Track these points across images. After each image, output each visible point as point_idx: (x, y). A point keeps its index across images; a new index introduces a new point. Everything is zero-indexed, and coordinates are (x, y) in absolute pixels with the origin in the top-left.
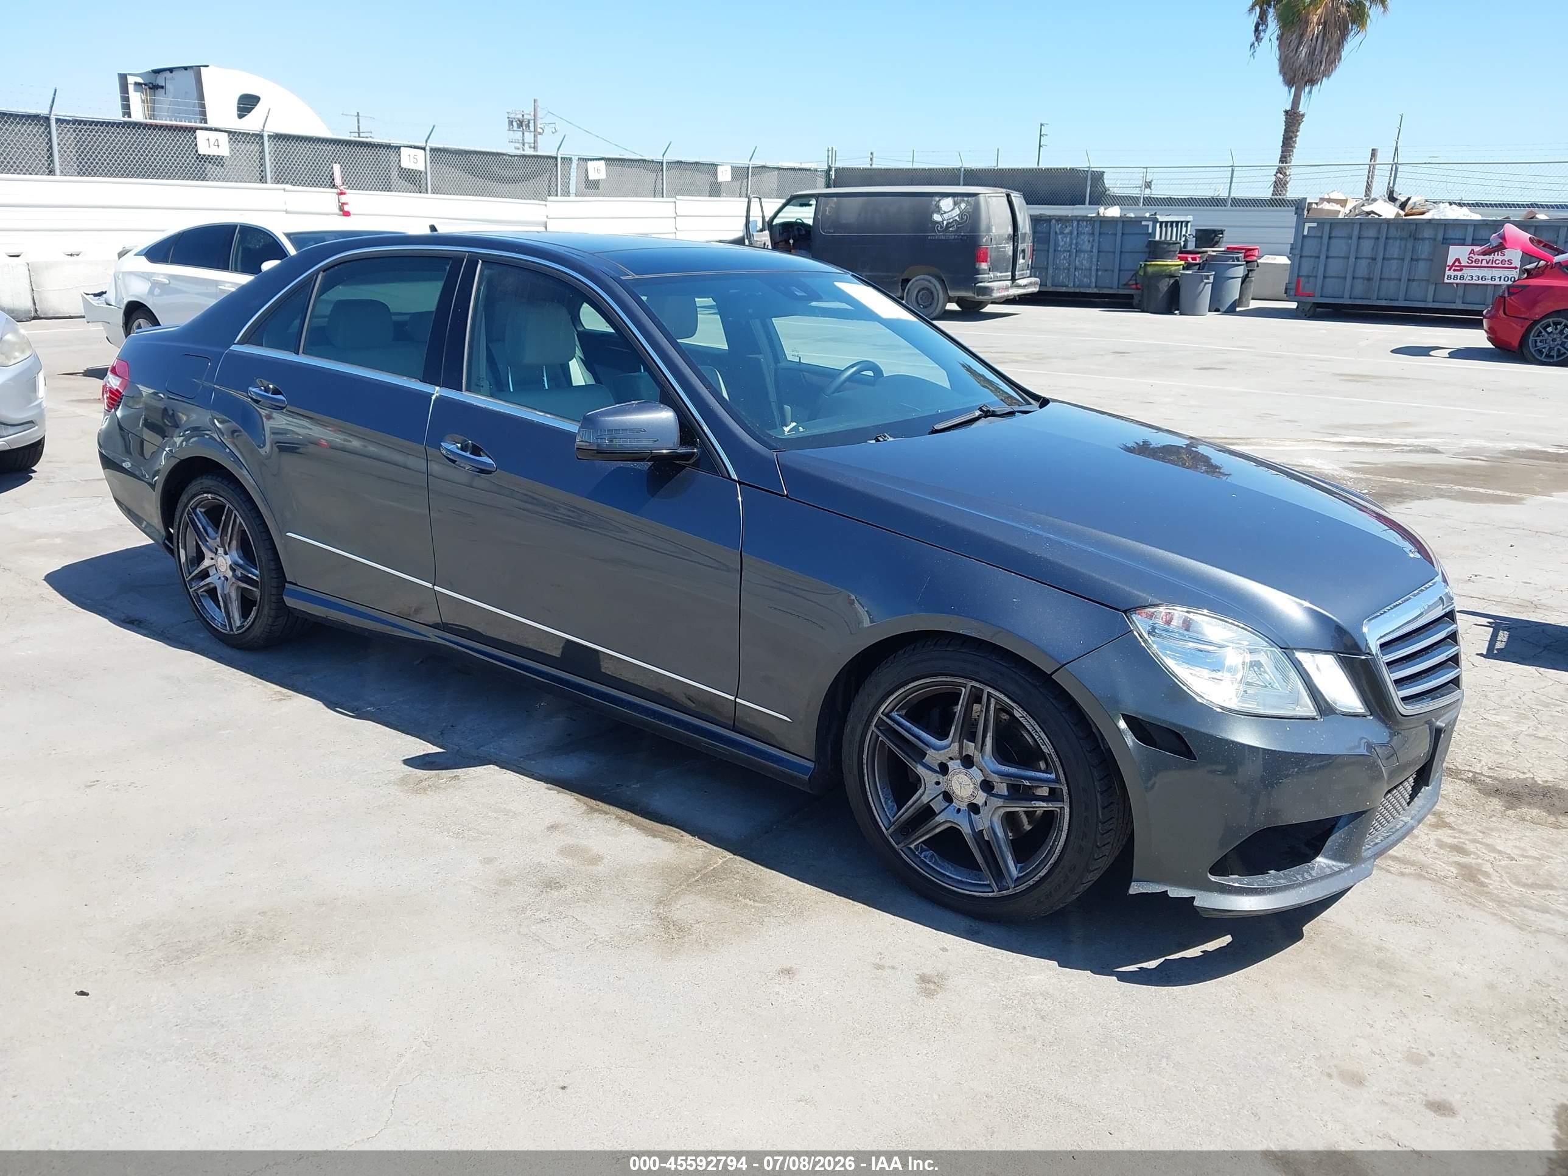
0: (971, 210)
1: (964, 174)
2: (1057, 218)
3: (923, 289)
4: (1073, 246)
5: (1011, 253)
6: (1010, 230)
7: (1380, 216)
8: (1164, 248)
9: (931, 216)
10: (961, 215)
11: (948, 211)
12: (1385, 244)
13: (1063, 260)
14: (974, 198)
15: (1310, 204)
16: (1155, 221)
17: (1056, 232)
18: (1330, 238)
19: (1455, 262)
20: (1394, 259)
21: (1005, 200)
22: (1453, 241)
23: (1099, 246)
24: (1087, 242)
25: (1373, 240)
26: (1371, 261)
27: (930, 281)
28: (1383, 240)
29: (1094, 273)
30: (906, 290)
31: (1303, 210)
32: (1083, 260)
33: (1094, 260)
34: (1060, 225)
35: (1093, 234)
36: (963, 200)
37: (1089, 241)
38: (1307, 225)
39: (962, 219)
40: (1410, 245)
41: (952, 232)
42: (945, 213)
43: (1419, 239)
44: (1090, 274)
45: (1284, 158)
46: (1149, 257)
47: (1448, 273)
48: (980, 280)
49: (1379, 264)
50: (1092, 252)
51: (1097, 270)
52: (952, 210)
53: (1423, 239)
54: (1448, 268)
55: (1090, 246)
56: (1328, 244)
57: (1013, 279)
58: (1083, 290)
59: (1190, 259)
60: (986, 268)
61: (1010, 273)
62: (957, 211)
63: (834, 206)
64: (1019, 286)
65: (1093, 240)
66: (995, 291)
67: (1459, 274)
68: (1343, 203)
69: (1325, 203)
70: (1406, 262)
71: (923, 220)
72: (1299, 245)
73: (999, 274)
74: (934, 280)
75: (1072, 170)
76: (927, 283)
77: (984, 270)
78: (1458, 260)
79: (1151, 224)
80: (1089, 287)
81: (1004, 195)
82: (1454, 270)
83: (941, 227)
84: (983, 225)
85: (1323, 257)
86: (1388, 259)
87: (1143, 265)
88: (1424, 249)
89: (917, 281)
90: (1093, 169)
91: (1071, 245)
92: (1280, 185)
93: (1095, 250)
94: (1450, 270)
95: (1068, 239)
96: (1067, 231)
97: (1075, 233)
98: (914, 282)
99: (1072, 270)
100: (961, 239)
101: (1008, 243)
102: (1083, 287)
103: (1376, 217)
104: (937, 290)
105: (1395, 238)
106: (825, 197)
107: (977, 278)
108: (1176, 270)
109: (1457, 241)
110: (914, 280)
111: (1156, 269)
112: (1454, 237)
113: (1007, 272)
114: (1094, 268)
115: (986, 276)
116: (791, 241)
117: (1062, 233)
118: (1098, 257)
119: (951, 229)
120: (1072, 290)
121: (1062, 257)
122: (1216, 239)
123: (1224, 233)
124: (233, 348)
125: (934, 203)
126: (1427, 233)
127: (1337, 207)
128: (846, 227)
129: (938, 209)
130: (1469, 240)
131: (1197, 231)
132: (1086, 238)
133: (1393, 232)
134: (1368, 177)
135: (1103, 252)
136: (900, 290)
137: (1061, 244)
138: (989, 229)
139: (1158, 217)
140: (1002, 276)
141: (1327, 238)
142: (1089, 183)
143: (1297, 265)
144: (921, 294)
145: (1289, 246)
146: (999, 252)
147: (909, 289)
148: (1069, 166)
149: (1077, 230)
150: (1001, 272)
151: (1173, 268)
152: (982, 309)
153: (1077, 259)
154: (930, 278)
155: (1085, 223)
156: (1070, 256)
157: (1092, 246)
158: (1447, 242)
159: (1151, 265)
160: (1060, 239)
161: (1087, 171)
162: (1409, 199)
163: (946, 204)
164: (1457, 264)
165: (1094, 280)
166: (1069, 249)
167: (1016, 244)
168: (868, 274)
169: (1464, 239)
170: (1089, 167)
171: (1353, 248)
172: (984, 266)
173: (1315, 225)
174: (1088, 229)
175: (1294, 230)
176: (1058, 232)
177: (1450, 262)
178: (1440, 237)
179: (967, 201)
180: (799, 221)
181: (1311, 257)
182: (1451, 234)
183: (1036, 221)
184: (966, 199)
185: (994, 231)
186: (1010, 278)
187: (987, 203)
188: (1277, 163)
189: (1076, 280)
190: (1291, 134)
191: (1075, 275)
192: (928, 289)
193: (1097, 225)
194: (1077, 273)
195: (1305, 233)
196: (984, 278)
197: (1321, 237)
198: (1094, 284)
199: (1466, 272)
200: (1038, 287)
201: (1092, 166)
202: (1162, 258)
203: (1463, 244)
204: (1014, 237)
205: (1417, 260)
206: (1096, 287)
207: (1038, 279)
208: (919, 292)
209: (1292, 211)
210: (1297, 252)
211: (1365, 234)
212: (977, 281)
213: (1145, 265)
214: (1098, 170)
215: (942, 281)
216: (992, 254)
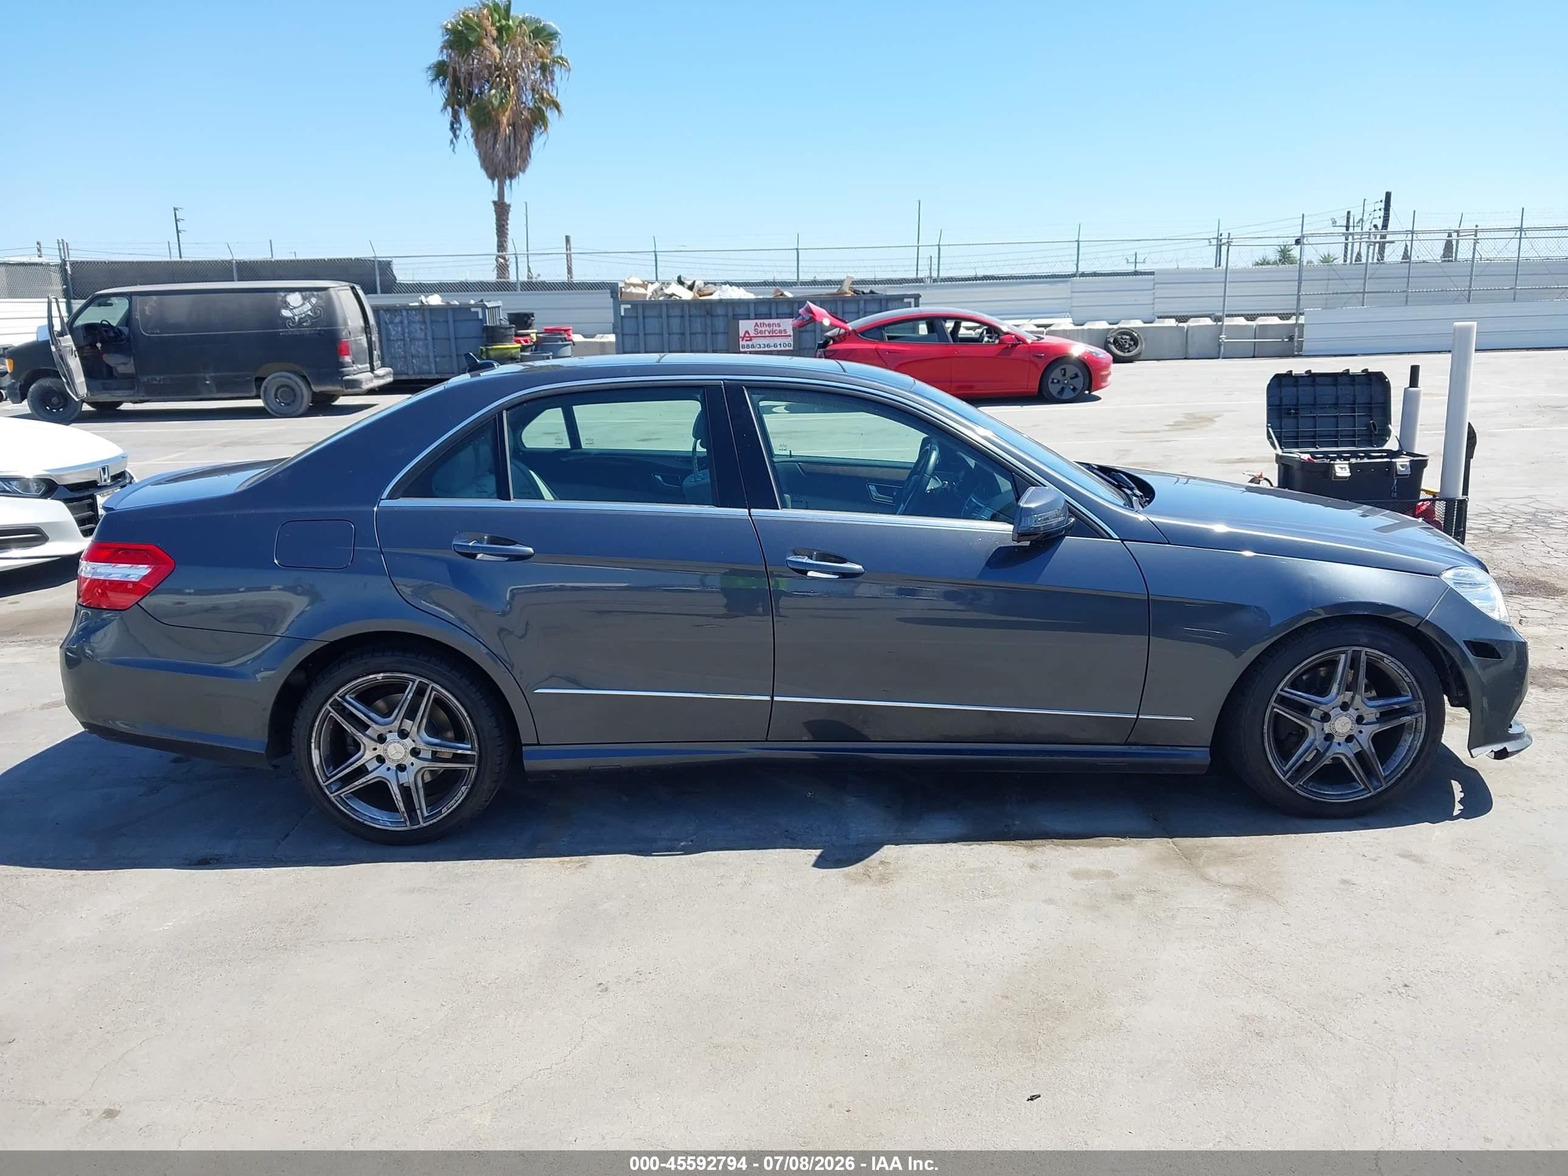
0: (324, 304)
1: (237, 267)
2: (385, 308)
3: (282, 386)
4: (406, 335)
5: (366, 345)
6: (361, 323)
7: (680, 297)
8: (503, 333)
9: (279, 312)
10: (314, 308)
11: (296, 306)
12: (690, 321)
13: (398, 348)
14: (324, 292)
15: (621, 288)
16: (484, 307)
17: (386, 322)
18: (644, 317)
19: (745, 334)
20: (698, 333)
21: (350, 292)
22: (740, 317)
23: (432, 332)
24: (419, 331)
25: (679, 318)
26: (680, 336)
27: (289, 378)
28: (687, 318)
29: (432, 360)
30: (263, 388)
31: (617, 294)
32: (418, 348)
33: (431, 347)
34: (388, 315)
35: (424, 322)
36: (313, 295)
37: (421, 329)
38: (623, 307)
39: (315, 313)
40: (709, 322)
41: (307, 327)
42: (295, 308)
43: (714, 316)
44: (429, 360)
45: (501, 246)
46: (488, 342)
47: (741, 343)
48: (346, 373)
49: (688, 338)
50: (427, 339)
51: (435, 357)
52: (302, 305)
53: (718, 316)
54: (741, 339)
55: (423, 333)
56: (644, 322)
57: (372, 370)
58: (423, 377)
59: (523, 342)
60: (350, 361)
61: (368, 365)
62: (308, 306)
63: (155, 305)
64: (377, 377)
65: (426, 329)
66: (364, 384)
67: (750, 343)
68: (644, 285)
69: (632, 287)
70: (709, 335)
71: (273, 318)
72: (620, 326)
73: (360, 366)
74: (292, 376)
75: (357, 260)
76: (284, 379)
77: (349, 362)
78: (747, 332)
79: (480, 310)
80: (430, 373)
81: (349, 288)
82: (746, 340)
83: (293, 323)
84: (340, 320)
85: (641, 335)
86: (695, 334)
87: (484, 350)
88: (720, 324)
89: (274, 378)
90: (379, 259)
91: (403, 334)
92: (502, 269)
93: (429, 338)
94: (742, 340)
95: (400, 329)
96: (397, 320)
97: (406, 322)
98: (270, 380)
99: (409, 358)
100: (318, 334)
101: (362, 336)
102: (423, 373)
103: (678, 298)
104: (299, 386)
105: (696, 316)
106: (141, 295)
107: (342, 372)
108: (515, 352)
109: (743, 317)
110: (270, 378)
111: (497, 352)
112: (740, 313)
113: (365, 363)
114: (431, 355)
115: (351, 369)
116: (99, 345)
117: (392, 322)
118: (434, 343)
119: (305, 324)
120: (413, 378)
121: (396, 346)
122: (529, 321)
123: (535, 315)
124: (383, 503)
125: (279, 299)
126: (720, 311)
127: (641, 291)
128: (176, 327)
129: (286, 305)
130: (752, 315)
131: (509, 315)
132: (418, 326)
133: (694, 312)
134: (568, 261)
135: (438, 339)
136: (255, 390)
137: (393, 333)
138: (346, 323)
139: (486, 303)
140: (363, 368)
141: (642, 318)
142: (377, 273)
143: (620, 340)
144: (280, 390)
145: (611, 325)
146: (358, 344)
147: (265, 387)
148: (353, 256)
149: (408, 319)
150: (361, 364)
151: (514, 351)
152: (334, 401)
153: (412, 347)
154: (289, 375)
155: (414, 312)
156: (404, 345)
157: (426, 334)
158: (737, 318)
159: (492, 349)
160: (392, 329)
161: (373, 261)
162: (694, 282)
163: (294, 299)
164: (747, 335)
165: (433, 366)
166: (402, 338)
167: (369, 335)
168: (213, 374)
169: (749, 315)
170: (375, 257)
171: (665, 325)
172: (348, 359)
173: (629, 306)
174: (418, 318)
175: (612, 310)
176: (387, 321)
177: (742, 334)
178: (730, 314)
179: (318, 295)
180: (104, 322)
181: (631, 335)
182: (739, 311)
183: (376, 310)
184: (315, 293)
185: (350, 324)
186: (369, 369)
187: (339, 297)
188: (495, 251)
189: (415, 367)
190: (503, 222)
191: (413, 363)
192: (287, 386)
193: (427, 314)
194: (414, 361)
195: (623, 314)
196: (350, 371)
197: (637, 317)
198: (434, 371)
199: (755, 341)
200: (392, 376)
201: (377, 256)
202: (501, 342)
203: (749, 319)
204: (367, 329)
205: (717, 333)
206: (437, 373)
207: (389, 369)
208: (277, 390)
209: (607, 293)
210: (619, 331)
211: (672, 313)
212: (343, 374)
213: (487, 349)
214: (384, 259)
215: (304, 378)
216: (353, 347)
